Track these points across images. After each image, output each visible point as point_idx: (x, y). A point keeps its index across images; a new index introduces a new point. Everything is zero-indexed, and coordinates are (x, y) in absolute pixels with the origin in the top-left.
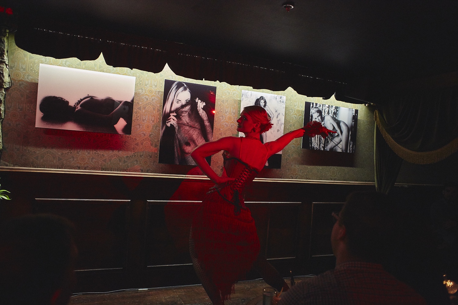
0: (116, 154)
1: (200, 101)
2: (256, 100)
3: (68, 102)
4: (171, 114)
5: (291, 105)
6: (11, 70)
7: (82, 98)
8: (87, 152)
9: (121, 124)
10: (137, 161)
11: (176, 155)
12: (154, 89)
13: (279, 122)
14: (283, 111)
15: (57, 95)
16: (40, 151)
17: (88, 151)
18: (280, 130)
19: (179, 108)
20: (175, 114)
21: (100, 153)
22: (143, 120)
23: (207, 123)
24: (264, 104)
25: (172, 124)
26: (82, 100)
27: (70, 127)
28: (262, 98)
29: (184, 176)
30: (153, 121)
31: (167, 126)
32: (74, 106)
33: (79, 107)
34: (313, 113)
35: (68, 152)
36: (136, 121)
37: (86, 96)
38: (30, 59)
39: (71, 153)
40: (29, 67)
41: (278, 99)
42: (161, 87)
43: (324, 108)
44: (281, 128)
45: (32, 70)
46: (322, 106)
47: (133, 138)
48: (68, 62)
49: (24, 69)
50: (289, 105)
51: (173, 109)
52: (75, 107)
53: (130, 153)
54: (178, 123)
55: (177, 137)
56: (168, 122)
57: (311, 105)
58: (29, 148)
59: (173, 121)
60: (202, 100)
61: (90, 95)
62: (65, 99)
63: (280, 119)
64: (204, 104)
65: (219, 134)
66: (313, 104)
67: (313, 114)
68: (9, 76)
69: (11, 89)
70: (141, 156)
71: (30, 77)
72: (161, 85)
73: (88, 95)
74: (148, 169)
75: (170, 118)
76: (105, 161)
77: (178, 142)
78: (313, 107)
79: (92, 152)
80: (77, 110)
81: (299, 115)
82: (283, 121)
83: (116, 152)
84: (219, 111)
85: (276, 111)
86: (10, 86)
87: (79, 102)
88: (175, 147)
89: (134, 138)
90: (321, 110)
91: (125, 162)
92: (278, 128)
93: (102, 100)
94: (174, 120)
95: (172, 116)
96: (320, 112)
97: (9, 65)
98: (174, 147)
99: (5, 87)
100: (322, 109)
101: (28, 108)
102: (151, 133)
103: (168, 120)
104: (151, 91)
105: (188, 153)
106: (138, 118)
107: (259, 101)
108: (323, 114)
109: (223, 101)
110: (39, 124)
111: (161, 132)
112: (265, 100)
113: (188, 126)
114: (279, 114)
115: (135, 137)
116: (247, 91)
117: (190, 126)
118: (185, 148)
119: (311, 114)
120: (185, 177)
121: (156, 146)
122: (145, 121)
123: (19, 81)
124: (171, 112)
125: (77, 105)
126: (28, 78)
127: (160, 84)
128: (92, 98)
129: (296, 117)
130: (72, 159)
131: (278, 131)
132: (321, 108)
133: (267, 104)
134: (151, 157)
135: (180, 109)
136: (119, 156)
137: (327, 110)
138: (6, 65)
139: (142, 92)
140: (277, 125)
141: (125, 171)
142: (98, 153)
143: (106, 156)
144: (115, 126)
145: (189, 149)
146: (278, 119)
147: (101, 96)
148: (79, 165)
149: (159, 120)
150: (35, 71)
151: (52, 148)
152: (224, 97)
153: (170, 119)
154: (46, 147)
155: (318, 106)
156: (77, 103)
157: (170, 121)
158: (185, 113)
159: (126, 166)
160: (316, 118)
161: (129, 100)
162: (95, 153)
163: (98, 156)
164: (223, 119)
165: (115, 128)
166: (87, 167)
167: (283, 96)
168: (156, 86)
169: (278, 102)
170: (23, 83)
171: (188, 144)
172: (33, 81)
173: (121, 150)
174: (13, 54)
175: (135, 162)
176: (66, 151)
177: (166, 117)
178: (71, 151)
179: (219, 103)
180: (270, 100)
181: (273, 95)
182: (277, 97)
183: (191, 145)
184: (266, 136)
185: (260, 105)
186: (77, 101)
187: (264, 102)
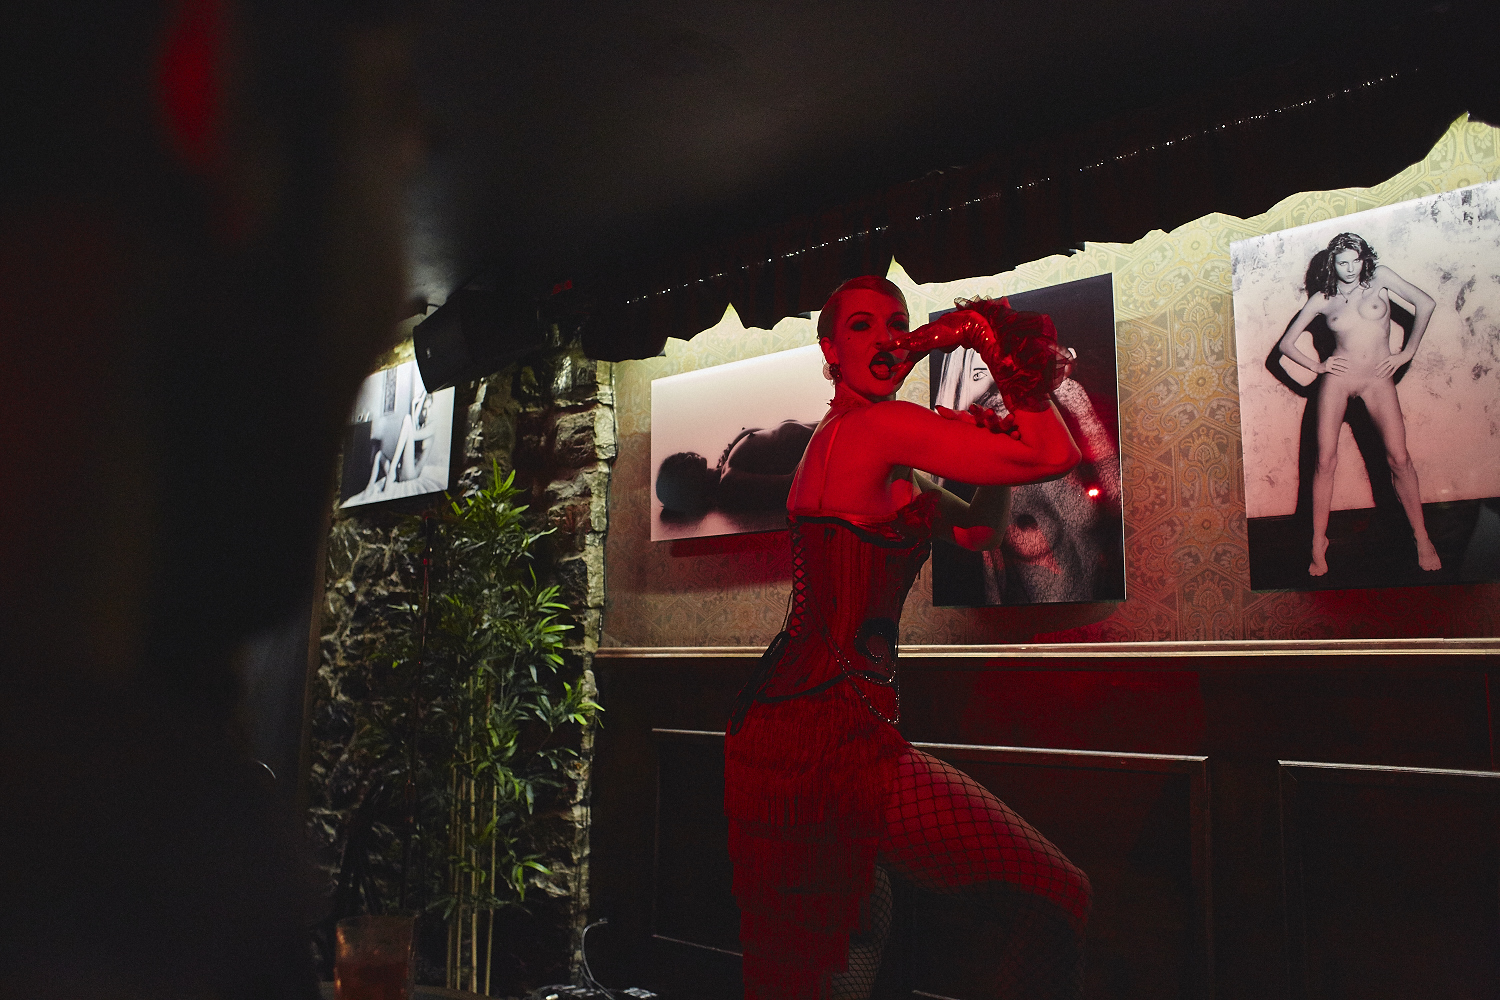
2: (1308, 263)
3: (704, 461)
6: (619, 414)
7: (731, 442)
8: (754, 591)
11: (990, 571)
13: (1479, 326)
14: (1494, 263)
15: (685, 451)
16: (663, 603)
17: (757, 590)
18: (1490, 365)
19: (984, 395)
21: (782, 592)
23: (1090, 427)
24: (1358, 266)
26: (731, 447)
27: (713, 526)
28: (1343, 241)
32: (718, 466)
33: (727, 469)
35: (715, 599)
37: (740, 432)
38: (647, 378)
39: (721, 599)
40: (645, 398)
41: (1450, 210)
49: (639, 406)
52: (719, 471)
58: (646, 598)
61: (748, 428)
62: (700, 456)
63: (1478, 310)
64: (1072, 354)
65: (1160, 459)
68: (615, 430)
69: (619, 458)
71: (647, 421)
73: (743, 429)
80: (723, 476)
84: (1150, 365)
85: (1446, 277)
86: (616, 453)
87: (727, 452)
92: (1473, 360)
93: (774, 432)
99: (604, 457)
101: (644, 497)
105: (1033, 558)
107: (1330, 259)
109: (1162, 321)
110: (657, 533)
112: (1363, 244)
114: (1470, 284)
118: (1019, 540)
120: (1028, 650)
123: (631, 435)
125: (723, 464)
126: (643, 424)
128: (751, 433)
130: (723, 618)
131: (1476, 372)
133: (1378, 262)
135: (987, 400)
138: (608, 406)
140: (1464, 343)
142: (778, 594)
145: (1031, 541)
146: (1469, 309)
147: (769, 425)
148: (737, 634)
152: (1162, 303)
154: (673, 591)
156: (723, 457)
164: (1169, 391)
167: (1479, 185)
169: (1449, 226)
170: (636, 439)
171: (1026, 522)
174: (622, 377)
176: (711, 596)
178: (722, 595)
179: (1145, 332)
180: (1397, 234)
181: (1411, 204)
182: (1441, 206)
183: (1037, 525)
184: (1401, 416)
185: (1337, 277)
186: (722, 453)
187: (1360, 259)
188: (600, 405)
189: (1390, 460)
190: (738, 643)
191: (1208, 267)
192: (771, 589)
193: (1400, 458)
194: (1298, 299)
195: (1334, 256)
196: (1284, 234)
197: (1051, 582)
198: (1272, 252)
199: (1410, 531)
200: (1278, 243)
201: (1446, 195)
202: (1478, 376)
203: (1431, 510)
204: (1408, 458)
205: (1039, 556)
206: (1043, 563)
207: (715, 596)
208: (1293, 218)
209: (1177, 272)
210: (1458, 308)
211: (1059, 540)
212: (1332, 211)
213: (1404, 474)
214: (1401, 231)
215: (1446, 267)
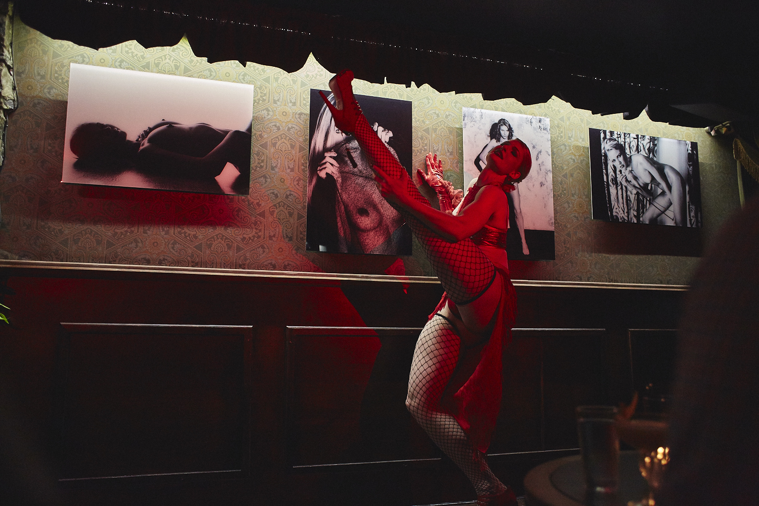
0: (220, 234)
1: (381, 129)
2: (491, 126)
3: (124, 134)
4: (326, 154)
5: (562, 137)
6: (19, 78)
7: (151, 126)
8: (163, 230)
9: (229, 174)
10: (263, 247)
11: (342, 234)
12: (290, 109)
13: (542, 168)
14: (547, 147)
15: (105, 121)
16: (69, 230)
17: (166, 229)
18: (545, 183)
20: (334, 154)
21: (189, 232)
22: (273, 168)
24: (507, 133)
25: (330, 173)
26: (151, 130)
27: (130, 180)
28: (503, 122)
29: (360, 275)
30: (292, 170)
31: (319, 178)
32: (137, 140)
33: (146, 143)
34: (608, 150)
35: (126, 231)
36: (258, 169)
37: (159, 121)
38: (53, 58)
39: (132, 232)
40: (51, 73)
41: (536, 124)
42: (305, 105)
43: (628, 140)
44: (548, 179)
45: (57, 78)
46: (623, 136)
47: (253, 202)
48: (124, 62)
49: (43, 77)
50: (558, 136)
51: (329, 144)
52: (138, 144)
53: (249, 233)
54: (341, 172)
55: (341, 199)
56: (321, 170)
57: (602, 135)
58: (50, 224)
59: (330, 167)
60: (386, 128)
61: (168, 120)
62: (118, 129)
63: (543, 162)
64: (391, 134)
66: (605, 132)
67: (607, 152)
68: (14, 89)
69: (16, 112)
70: (270, 237)
71: (54, 91)
72: (304, 102)
73: (163, 120)
74: (286, 263)
75: (324, 161)
76: (199, 247)
77: (343, 207)
78: (605, 138)
79: (174, 230)
80: (141, 148)
81: (579, 156)
82: (549, 165)
83: (220, 230)
84: (421, 149)
85: (533, 147)
86: (16, 106)
87: (146, 133)
88: (339, 218)
89: (255, 202)
90: (623, 143)
91: (239, 249)
92: (541, 179)
93: (191, 128)
94: (332, 165)
95: (329, 158)
96: (620, 148)
97: (15, 69)
98: (336, 218)
99: (6, 108)
100: (625, 143)
101: (49, 148)
102: (288, 193)
103: (321, 166)
104: (285, 114)
105: (366, 231)
106: (262, 164)
107: (498, 127)
108: (627, 151)
109: (427, 131)
110: (68, 176)
111: (309, 190)
112: (509, 125)
113: (362, 176)
114: (540, 152)
115: (258, 201)
116: (472, 109)
117: (366, 178)
118: (359, 221)
119: (603, 151)
120: (363, 277)
121: (300, 217)
122: (277, 170)
123: (33, 97)
124: (326, 150)
125: (143, 140)
126: (49, 93)
127: (302, 99)
128: (170, 125)
129: (574, 160)
130: (134, 245)
131: (542, 184)
132: (621, 141)
133: (514, 134)
134: (291, 239)
136: (227, 238)
137: (634, 143)
138: (9, 68)
139: (268, 114)
140: (538, 173)
141: (240, 267)
142: (185, 233)
143: (200, 237)
144: (218, 178)
145: (366, 222)
146: (539, 161)
148: (147, 257)
149: (303, 167)
150: (63, 79)
151: (96, 222)
152: (427, 123)
153: (326, 163)
154: (82, 222)
155: (615, 136)
156: (142, 135)
157: (325, 168)
158: (355, 152)
159: (242, 258)
160: (614, 160)
161: (243, 128)
162: (180, 233)
163: (186, 237)
165: (216, 183)
166: (164, 260)
167: (544, 118)
168: (295, 103)
169: (535, 129)
170: (42, 102)
171: (363, 212)
172: (60, 98)
173: (229, 226)
174: (21, 48)
175: (261, 250)
176: (121, 230)
177: (316, 160)
178: (133, 229)
179: (420, 134)
180: (520, 126)
181: (525, 116)
182: (533, 120)
183: (369, 214)
184: (519, 195)
185: (500, 135)
186: (142, 132)
187: (508, 131)
188: (4, 65)
189: (515, 211)
190: (148, 263)
191: (447, 113)
192: (179, 229)
193: (518, 211)
194: (487, 139)
195: (500, 127)
196: (483, 111)
197: (375, 243)
198: (478, 117)
199: (521, 239)
200: (480, 114)
201: (535, 117)
202: (541, 186)
203: (526, 231)
204: (521, 212)
205: (370, 230)
206: (372, 234)
207: (126, 229)
208: (480, 105)
209: (434, 111)
210: (537, 159)
211: (380, 224)
212: (494, 108)
213: (519, 216)
214: (521, 125)
215: (534, 144)
